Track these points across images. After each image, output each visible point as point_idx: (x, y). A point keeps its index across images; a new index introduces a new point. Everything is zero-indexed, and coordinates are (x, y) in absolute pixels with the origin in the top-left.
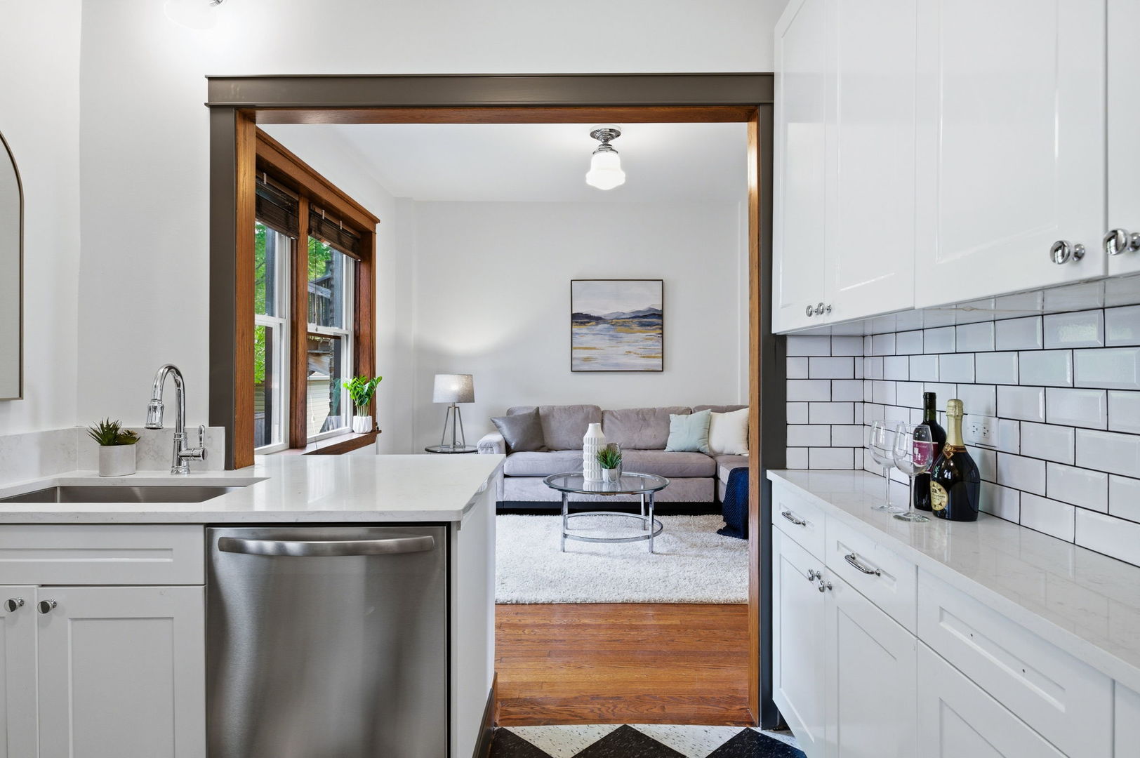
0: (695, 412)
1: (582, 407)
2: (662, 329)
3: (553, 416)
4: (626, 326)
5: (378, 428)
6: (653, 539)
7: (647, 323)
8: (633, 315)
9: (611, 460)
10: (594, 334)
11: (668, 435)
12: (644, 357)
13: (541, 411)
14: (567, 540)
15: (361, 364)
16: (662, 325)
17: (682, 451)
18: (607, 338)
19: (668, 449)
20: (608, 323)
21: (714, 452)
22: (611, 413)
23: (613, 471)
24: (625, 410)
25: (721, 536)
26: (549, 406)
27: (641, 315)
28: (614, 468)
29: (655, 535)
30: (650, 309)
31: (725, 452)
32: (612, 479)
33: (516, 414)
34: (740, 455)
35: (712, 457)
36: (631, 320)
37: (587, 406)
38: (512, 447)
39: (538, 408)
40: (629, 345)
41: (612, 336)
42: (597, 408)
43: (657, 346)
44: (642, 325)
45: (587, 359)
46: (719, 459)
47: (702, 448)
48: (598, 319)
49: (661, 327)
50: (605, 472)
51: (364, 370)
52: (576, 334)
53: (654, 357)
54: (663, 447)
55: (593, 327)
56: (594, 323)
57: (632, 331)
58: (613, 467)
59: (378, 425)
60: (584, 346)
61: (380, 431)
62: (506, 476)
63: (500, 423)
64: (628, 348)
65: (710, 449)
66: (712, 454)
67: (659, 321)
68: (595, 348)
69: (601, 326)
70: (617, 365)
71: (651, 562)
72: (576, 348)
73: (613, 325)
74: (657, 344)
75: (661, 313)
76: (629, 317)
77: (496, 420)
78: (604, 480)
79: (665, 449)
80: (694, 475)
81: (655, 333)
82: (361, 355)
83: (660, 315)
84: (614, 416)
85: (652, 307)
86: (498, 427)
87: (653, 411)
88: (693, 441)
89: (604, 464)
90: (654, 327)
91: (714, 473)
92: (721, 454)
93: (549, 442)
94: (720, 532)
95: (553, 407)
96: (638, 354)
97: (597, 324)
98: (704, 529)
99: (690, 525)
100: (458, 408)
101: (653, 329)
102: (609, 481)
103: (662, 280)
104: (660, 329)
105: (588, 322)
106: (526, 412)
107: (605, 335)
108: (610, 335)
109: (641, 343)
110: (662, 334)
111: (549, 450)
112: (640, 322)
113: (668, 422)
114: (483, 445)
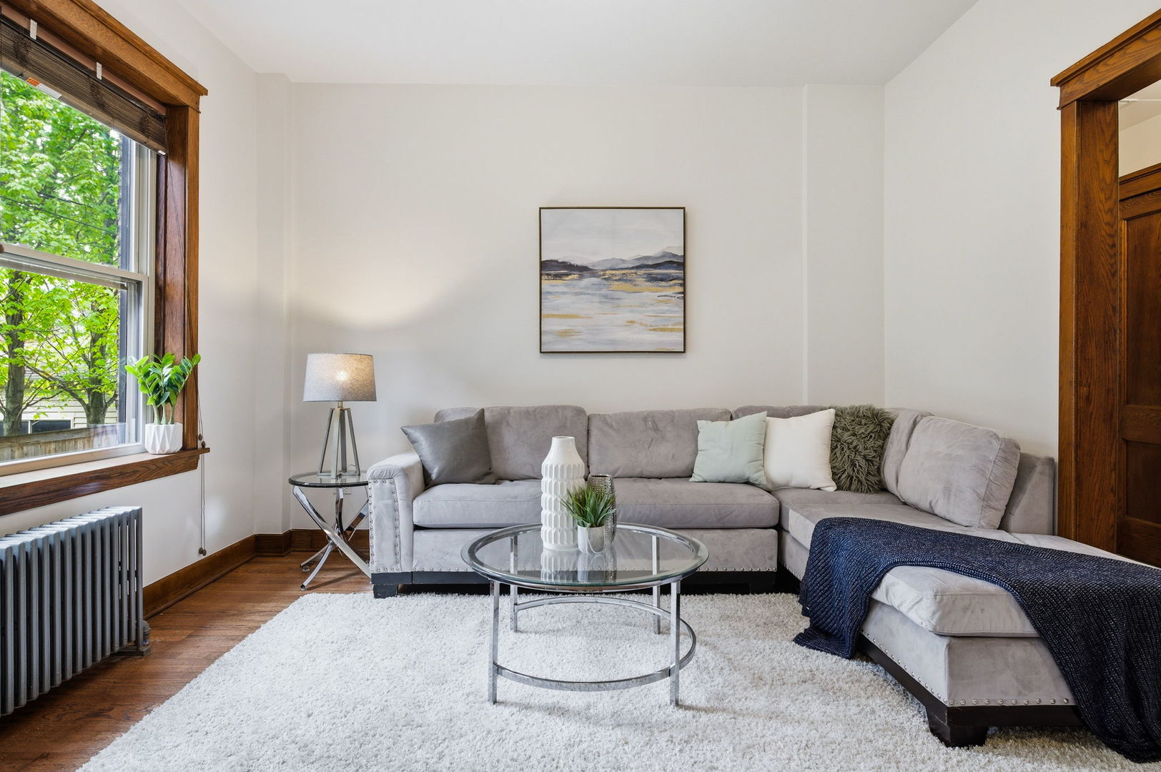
0: (738, 417)
1: (555, 409)
2: (684, 285)
3: (508, 424)
4: (626, 281)
5: (203, 445)
6: (678, 677)
7: (659, 276)
8: (638, 264)
9: (594, 510)
10: (577, 294)
11: (696, 454)
12: (655, 330)
13: (487, 415)
14: (501, 681)
15: (168, 334)
16: (684, 280)
17: (719, 482)
18: (596, 299)
19: (695, 478)
20: (599, 276)
21: (773, 483)
22: (603, 418)
23: (597, 531)
24: (625, 414)
25: (804, 649)
26: (502, 408)
27: (650, 263)
28: (601, 525)
29: (681, 663)
30: (665, 255)
31: (793, 483)
32: (597, 546)
33: (447, 420)
34: (819, 489)
35: (769, 492)
36: (633, 271)
37: (564, 408)
38: (434, 476)
39: (483, 411)
40: (632, 311)
41: (606, 296)
42: (579, 411)
43: (676, 312)
44: (652, 279)
45: (565, 334)
46: (786, 497)
47: (754, 477)
48: (583, 270)
49: (681, 282)
50: (582, 532)
51: (174, 344)
52: (548, 292)
53: (672, 330)
54: (688, 474)
55: (575, 282)
56: (576, 276)
57: (636, 288)
58: (597, 523)
59: (204, 439)
60: (561, 313)
61: (208, 450)
62: (417, 528)
63: (417, 435)
64: (630, 316)
65: (768, 479)
66: (770, 487)
67: (678, 273)
68: (576, 316)
69: (588, 281)
70: (613, 342)
71: (676, 741)
72: (548, 316)
73: (604, 279)
74: (676, 309)
75: (681, 261)
76: (631, 266)
77: (409, 431)
78: (580, 548)
79: (691, 476)
80: (741, 525)
81: (673, 290)
82: (168, 319)
83: (682, 265)
84: (607, 423)
85: (667, 251)
86: (413, 442)
87: (671, 417)
88: (738, 465)
89: (581, 520)
90: (671, 283)
91: (777, 522)
92: (785, 487)
93: (499, 466)
94: (801, 639)
95: (509, 409)
96: (646, 326)
97: (581, 277)
98: (767, 627)
99: (740, 619)
100: (349, 410)
101: (671, 286)
102: (589, 550)
103: (684, 208)
104: (681, 285)
105: (567, 275)
106: (463, 417)
107: (593, 295)
108: (600, 295)
109: (651, 308)
110: (684, 293)
111: (498, 480)
112: (650, 274)
113: (695, 432)
114: (376, 474)
